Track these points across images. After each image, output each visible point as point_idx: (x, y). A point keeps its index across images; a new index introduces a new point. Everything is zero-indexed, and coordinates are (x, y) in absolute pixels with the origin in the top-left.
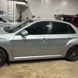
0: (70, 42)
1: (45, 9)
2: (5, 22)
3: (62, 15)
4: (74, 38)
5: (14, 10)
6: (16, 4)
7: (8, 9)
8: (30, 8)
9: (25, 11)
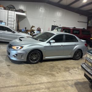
0: (76, 47)
1: (43, 19)
2: (14, 32)
3: (63, 27)
4: (77, 45)
6: (16, 14)
7: (8, 19)
9: (22, 21)
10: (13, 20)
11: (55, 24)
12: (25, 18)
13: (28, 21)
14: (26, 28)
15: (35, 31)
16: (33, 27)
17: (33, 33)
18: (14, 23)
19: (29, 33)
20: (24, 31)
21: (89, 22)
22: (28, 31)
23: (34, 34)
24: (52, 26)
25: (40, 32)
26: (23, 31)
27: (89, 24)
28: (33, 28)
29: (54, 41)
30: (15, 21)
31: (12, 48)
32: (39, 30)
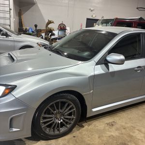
1: (69, 7)
2: (7, 35)
5: (10, 9)
10: (8, 9)
11: (92, 16)
12: (34, 6)
13: (39, 10)
14: (36, 26)
15: (54, 32)
16: (50, 22)
17: (51, 36)
18: (10, 16)
19: (43, 35)
20: (33, 32)
22: (40, 31)
23: (53, 37)
24: (88, 19)
25: (65, 32)
26: (30, 32)
28: (50, 26)
29: (122, 57)
30: (12, 11)
32: (62, 28)
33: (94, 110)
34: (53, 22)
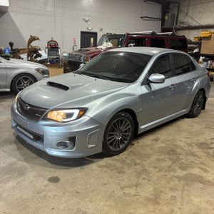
8: (12, 15)
11: (88, 28)
12: (5, 16)
14: (11, 44)
15: (40, 52)
16: (33, 39)
17: (36, 57)
19: (24, 56)
21: (166, 18)
22: (18, 51)
24: (82, 33)
25: (57, 51)
26: (7, 53)
27: (165, 23)
28: (34, 44)
31: (46, 119)
32: (53, 47)
33: (142, 127)
34: (38, 39)
